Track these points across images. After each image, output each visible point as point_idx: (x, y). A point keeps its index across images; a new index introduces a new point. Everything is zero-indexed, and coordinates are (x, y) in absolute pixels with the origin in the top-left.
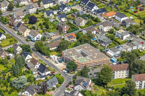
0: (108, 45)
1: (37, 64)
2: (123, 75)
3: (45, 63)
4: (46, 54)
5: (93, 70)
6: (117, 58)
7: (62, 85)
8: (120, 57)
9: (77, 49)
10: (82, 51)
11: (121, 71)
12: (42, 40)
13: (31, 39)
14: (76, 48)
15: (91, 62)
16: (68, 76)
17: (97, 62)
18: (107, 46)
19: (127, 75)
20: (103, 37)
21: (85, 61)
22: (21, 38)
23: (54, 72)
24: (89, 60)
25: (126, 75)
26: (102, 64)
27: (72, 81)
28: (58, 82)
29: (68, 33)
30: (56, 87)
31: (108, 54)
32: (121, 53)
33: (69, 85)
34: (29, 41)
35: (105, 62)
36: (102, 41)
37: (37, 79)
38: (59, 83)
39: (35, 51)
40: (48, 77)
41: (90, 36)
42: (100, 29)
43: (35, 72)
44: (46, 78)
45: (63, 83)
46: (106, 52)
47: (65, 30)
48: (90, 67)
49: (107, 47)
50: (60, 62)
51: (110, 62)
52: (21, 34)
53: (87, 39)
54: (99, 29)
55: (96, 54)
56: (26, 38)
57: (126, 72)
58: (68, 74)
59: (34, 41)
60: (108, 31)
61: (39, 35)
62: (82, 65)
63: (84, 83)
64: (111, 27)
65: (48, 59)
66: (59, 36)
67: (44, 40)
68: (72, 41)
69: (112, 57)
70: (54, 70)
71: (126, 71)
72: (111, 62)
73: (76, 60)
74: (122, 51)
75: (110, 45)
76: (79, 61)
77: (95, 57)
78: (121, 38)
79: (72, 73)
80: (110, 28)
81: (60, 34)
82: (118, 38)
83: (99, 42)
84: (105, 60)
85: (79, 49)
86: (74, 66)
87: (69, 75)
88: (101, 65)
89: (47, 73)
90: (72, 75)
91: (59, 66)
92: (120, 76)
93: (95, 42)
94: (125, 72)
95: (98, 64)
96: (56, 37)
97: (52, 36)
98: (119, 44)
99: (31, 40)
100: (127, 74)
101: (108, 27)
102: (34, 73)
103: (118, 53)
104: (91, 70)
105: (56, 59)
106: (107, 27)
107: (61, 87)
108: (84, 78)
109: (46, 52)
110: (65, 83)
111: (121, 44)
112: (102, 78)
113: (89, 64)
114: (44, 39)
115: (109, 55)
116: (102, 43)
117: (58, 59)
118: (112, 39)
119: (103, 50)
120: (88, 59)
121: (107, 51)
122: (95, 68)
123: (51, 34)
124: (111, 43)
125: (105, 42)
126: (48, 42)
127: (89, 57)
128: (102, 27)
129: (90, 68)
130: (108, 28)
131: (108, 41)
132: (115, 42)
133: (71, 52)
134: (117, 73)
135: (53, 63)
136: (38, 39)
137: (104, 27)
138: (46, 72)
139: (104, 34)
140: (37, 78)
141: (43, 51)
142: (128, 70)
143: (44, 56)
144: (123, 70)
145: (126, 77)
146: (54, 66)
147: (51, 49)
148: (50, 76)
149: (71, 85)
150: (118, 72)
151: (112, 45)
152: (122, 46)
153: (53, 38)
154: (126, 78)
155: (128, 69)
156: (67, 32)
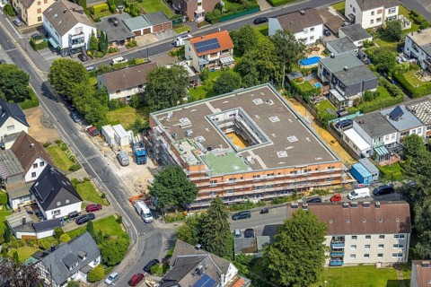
0: (359, 95)
1: (36, 166)
2: (381, 250)
3: (73, 160)
4: (87, 117)
5: (262, 212)
6: (383, 163)
7: (113, 275)
8: (394, 159)
9: (219, 110)
10: (237, 117)
11: (375, 237)
12: (92, 50)
13: (51, 40)
14: (215, 105)
15: (262, 177)
16: (152, 229)
17: (288, 178)
18: (356, 101)
19: (400, 255)
20: (345, 60)
21: (236, 168)
22: (13, 32)
23: (98, 208)
24: (256, 166)
25: (395, 255)
26: (309, 185)
27: (161, 256)
28: (99, 259)
29: (210, 22)
30: (88, 280)
31: (347, 139)
32: (401, 141)
33: (141, 278)
34: (41, 47)
35: (323, 180)
36: (337, 79)
37: (19, 235)
38: (104, 263)
39: (51, 97)
40: (71, 226)
41: (288, 53)
42: (346, 15)
43: (18, 201)
44: (57, 235)
45: (124, 263)
46: (339, 130)
47: (200, 9)
48: (258, 195)
49: (354, 106)
50: (139, 159)
51: (347, 179)
52: (17, 14)
53: (270, 65)
54: (343, 14)
55: (293, 139)
56: (30, 35)
57: (396, 241)
58: (157, 222)
59: (58, 51)
60: (380, 30)
61: (79, 25)
62: (219, 186)
63: (197, 278)
64: (395, 12)
65: (93, 142)
66: (165, 37)
67: (100, 50)
68: (214, 62)
69: (362, 157)
70: (103, 196)
71: (396, 237)
72: (354, 180)
73: (191, 163)
74: (411, 132)
75: (367, 98)
76: (206, 169)
77: (284, 154)
78: (424, 66)
79: (173, 220)
80: (387, 15)
81: (177, 24)
82: (411, 68)
83: (323, 78)
84: (326, 170)
85: (224, 108)
86: (179, 190)
87: (159, 224)
88: (304, 189)
89: (65, 211)
90: (170, 226)
91: (129, 177)
92: (367, 255)
93: (309, 78)
94: (391, 239)
95: (291, 187)
96: (154, 39)
97: (138, 33)
98: (410, 94)
99: (50, 45)
100: (399, 250)
101: (379, 12)
102: (15, 204)
103: (391, 139)
104: (255, 214)
105: (125, 143)
106: (375, 10)
107: (109, 282)
108: (203, 253)
109: (87, 108)
110: (129, 265)
111: (417, 96)
112: (275, 266)
113: (250, 185)
114: (100, 45)
115: (352, 147)
116: (334, 84)
117: (132, 145)
118: (383, 71)
119: (333, 117)
120: (249, 159)
121: (347, 124)
122: (275, 202)
123: (136, 24)
124: (374, 90)
125: (346, 82)
126: (116, 61)
127: (256, 152)
128: (354, 10)
129: (255, 200)
130: (380, 16)
131: (358, 81)
132: (391, 85)
133: (185, 122)
134: (354, 242)
135: (110, 162)
136: (75, 41)
137: (363, 9)
138: (64, 204)
139: (356, 43)
140: (19, 228)
141: (78, 103)
142: (407, 236)
143: (79, 126)
144: (383, 230)
145: (395, 259)
146: (107, 177)
147: (113, 96)
148: (79, 223)
149: (151, 277)
150: (361, 237)
151: (378, 100)
152: (413, 112)
153: (142, 41)
154: (397, 266)
155: (403, 228)
156: (206, 19)
